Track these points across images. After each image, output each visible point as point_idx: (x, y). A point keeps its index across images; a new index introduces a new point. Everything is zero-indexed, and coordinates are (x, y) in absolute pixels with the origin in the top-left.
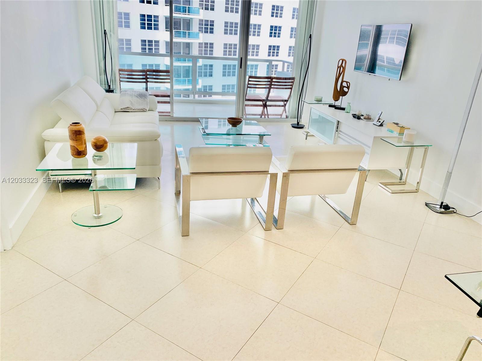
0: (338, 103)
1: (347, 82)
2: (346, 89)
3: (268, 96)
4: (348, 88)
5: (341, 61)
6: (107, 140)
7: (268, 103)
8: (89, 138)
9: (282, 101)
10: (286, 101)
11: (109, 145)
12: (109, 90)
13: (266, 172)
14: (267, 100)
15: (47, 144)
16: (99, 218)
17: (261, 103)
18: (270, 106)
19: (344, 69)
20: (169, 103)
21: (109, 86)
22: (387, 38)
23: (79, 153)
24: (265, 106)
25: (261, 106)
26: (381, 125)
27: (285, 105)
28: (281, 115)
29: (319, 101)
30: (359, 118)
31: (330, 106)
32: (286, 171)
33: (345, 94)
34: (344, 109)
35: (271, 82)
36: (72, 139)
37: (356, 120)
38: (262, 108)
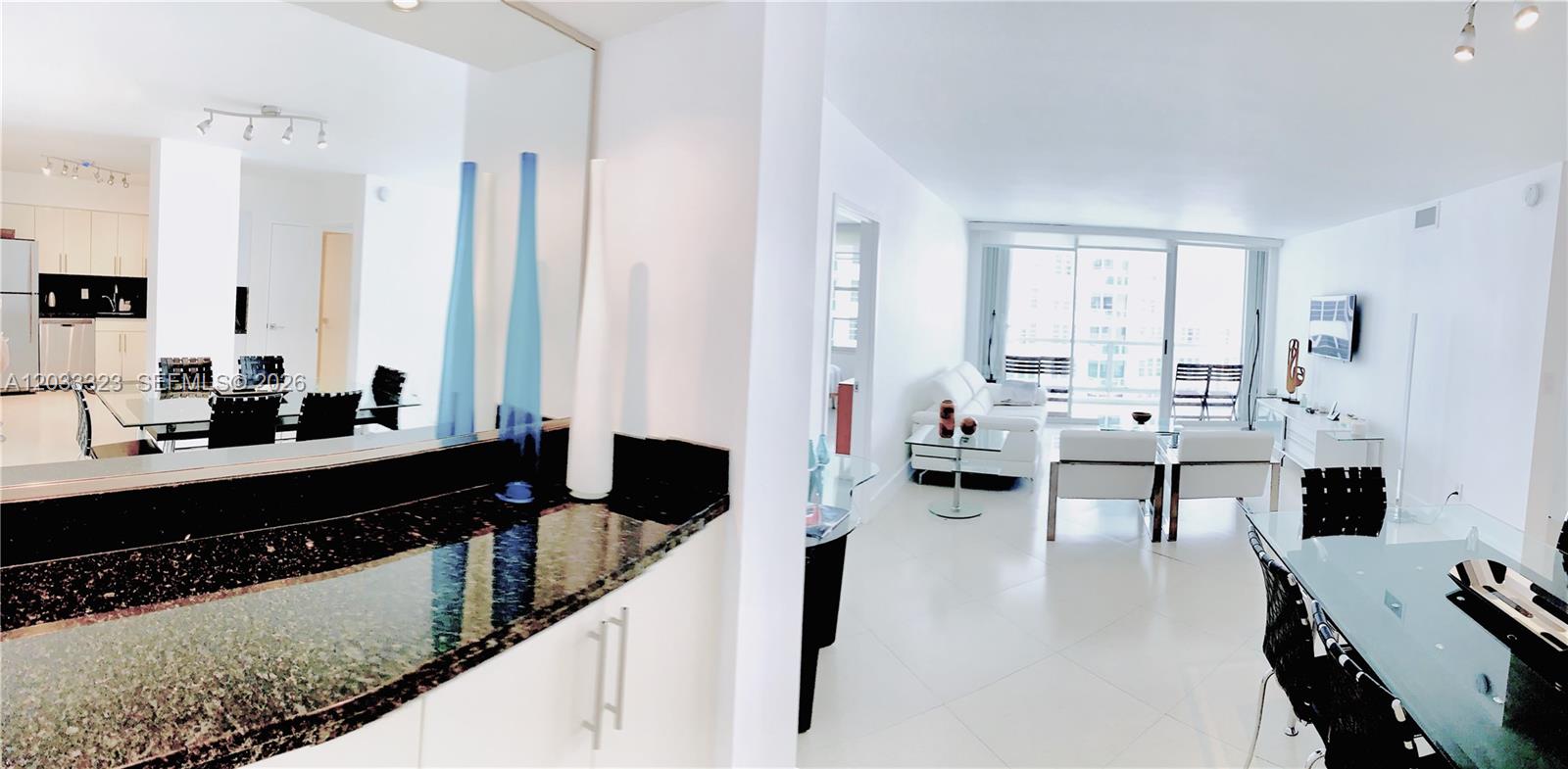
0: (1293, 397)
1: (1301, 368)
2: (1300, 377)
3: (1207, 391)
4: (1302, 374)
5: (1292, 342)
6: (977, 422)
7: (1208, 401)
8: (959, 417)
9: (1230, 397)
10: (1235, 397)
11: (977, 428)
12: (991, 380)
13: (1152, 464)
14: (1206, 396)
15: (915, 426)
16: (958, 511)
17: (1199, 400)
18: (1211, 405)
19: (1297, 350)
20: (1065, 400)
21: (991, 375)
22: (1333, 312)
23: (947, 433)
24: (1204, 404)
25: (1198, 405)
26: (1336, 419)
27: (1234, 403)
28: (1230, 418)
29: (1272, 395)
30: (1312, 412)
31: (1284, 400)
32: (1177, 462)
33: (1300, 383)
34: (1298, 403)
35: (1210, 371)
36: (942, 417)
37: (1309, 414)
38: (1200, 408)
